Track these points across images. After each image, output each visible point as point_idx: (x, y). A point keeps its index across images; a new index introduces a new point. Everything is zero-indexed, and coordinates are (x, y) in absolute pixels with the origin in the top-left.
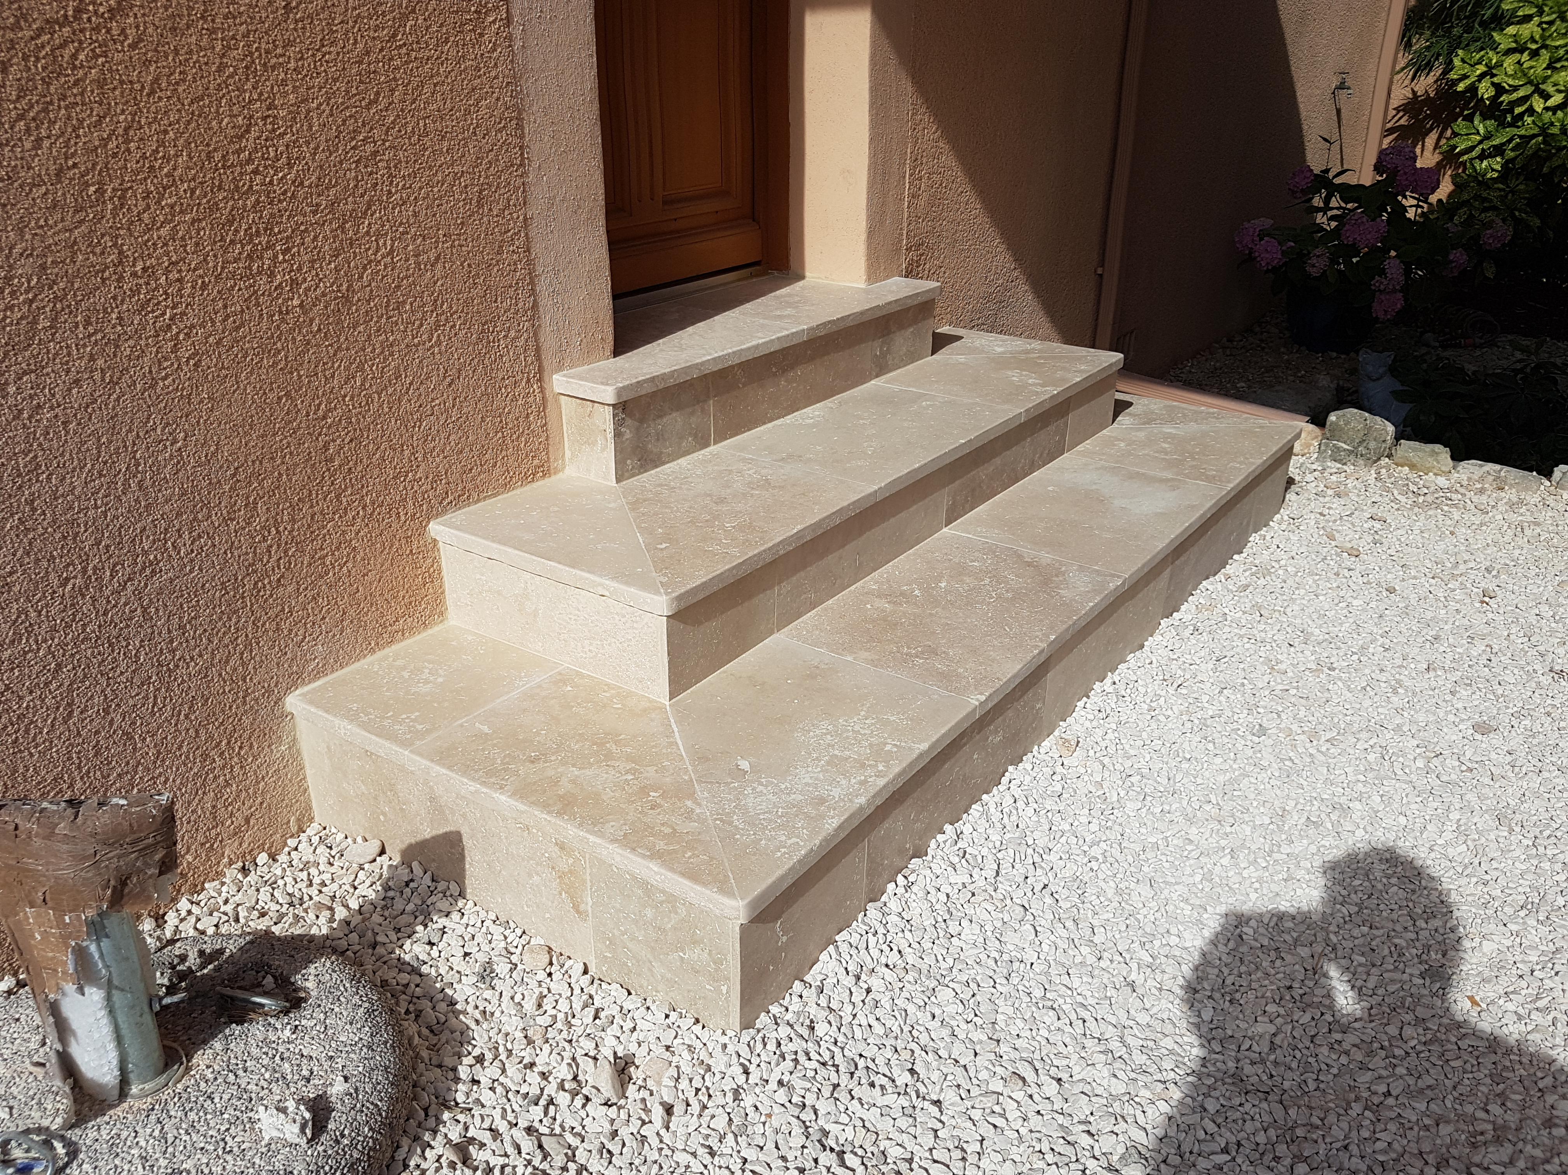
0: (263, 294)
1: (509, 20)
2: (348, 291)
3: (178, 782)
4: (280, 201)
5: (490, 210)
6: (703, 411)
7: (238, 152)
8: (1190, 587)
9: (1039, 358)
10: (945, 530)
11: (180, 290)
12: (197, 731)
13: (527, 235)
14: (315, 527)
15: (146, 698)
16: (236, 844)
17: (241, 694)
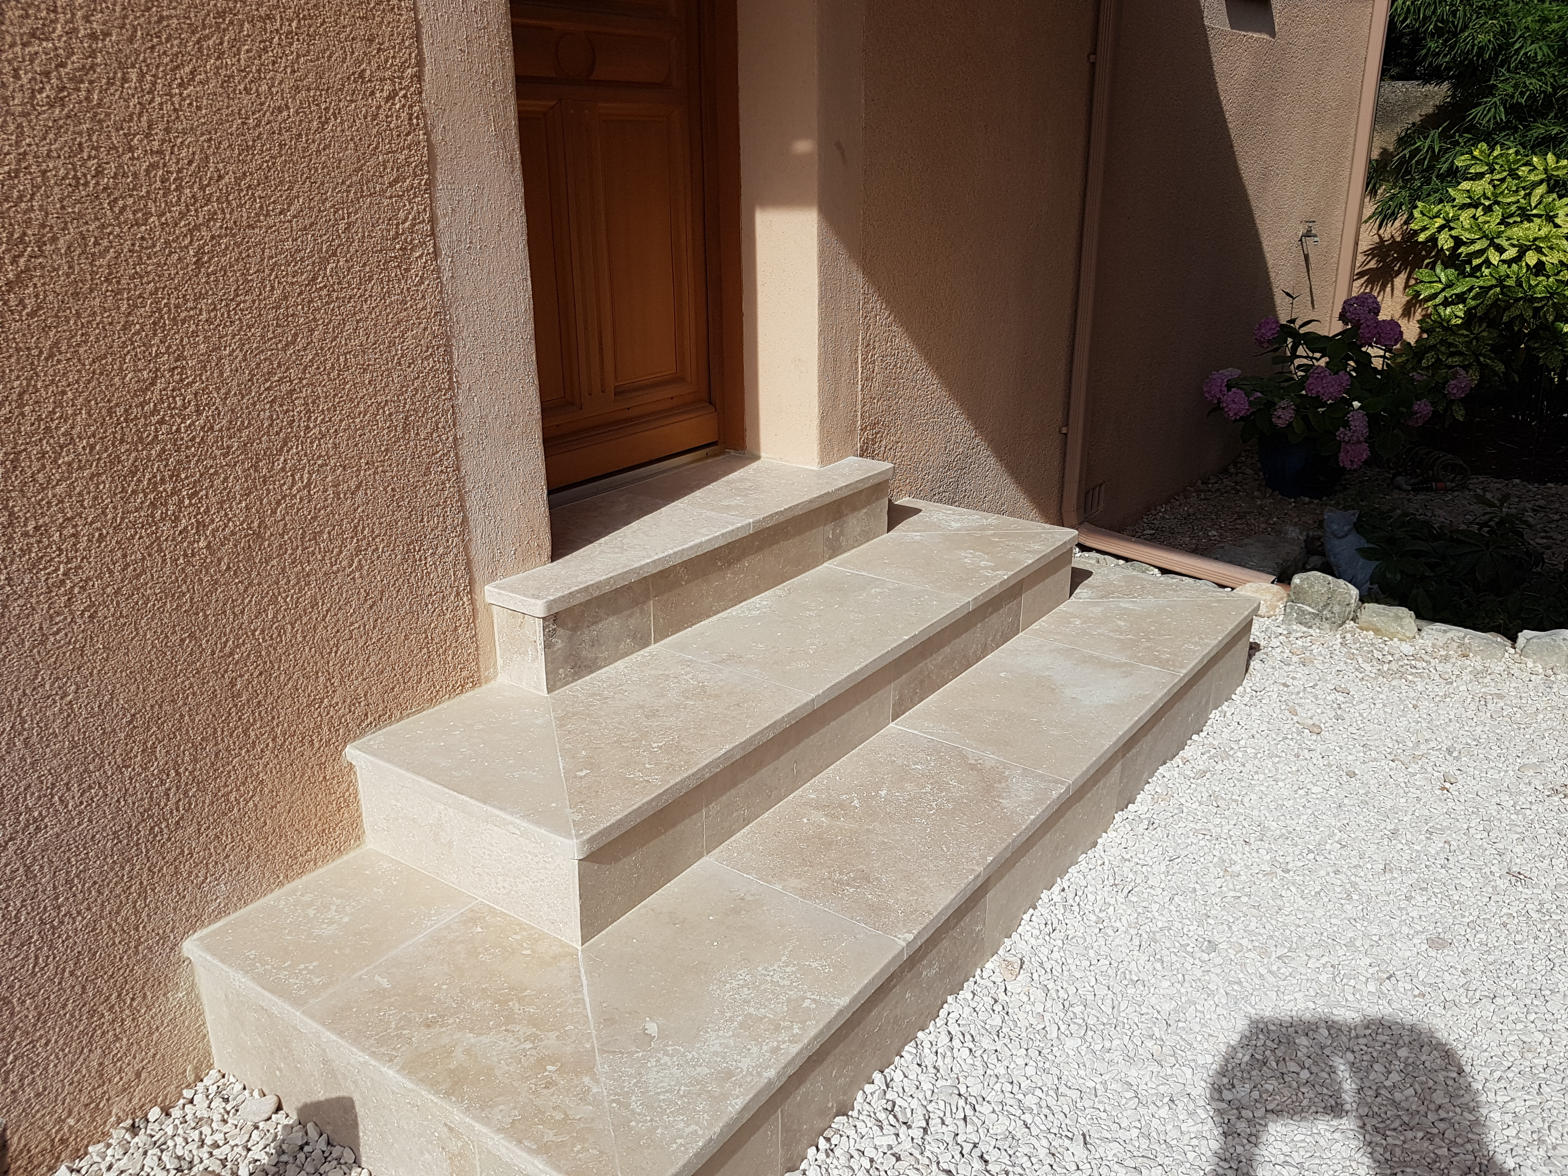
0: (166, 540)
1: (436, 254)
2: (259, 527)
3: (61, 1042)
4: (187, 448)
5: (418, 434)
6: (642, 611)
7: (142, 405)
8: (1145, 775)
9: (994, 535)
10: (892, 725)
11: (74, 545)
12: (84, 988)
13: (456, 454)
14: (219, 764)
15: (26, 958)
16: (125, 1100)
17: (133, 944)
